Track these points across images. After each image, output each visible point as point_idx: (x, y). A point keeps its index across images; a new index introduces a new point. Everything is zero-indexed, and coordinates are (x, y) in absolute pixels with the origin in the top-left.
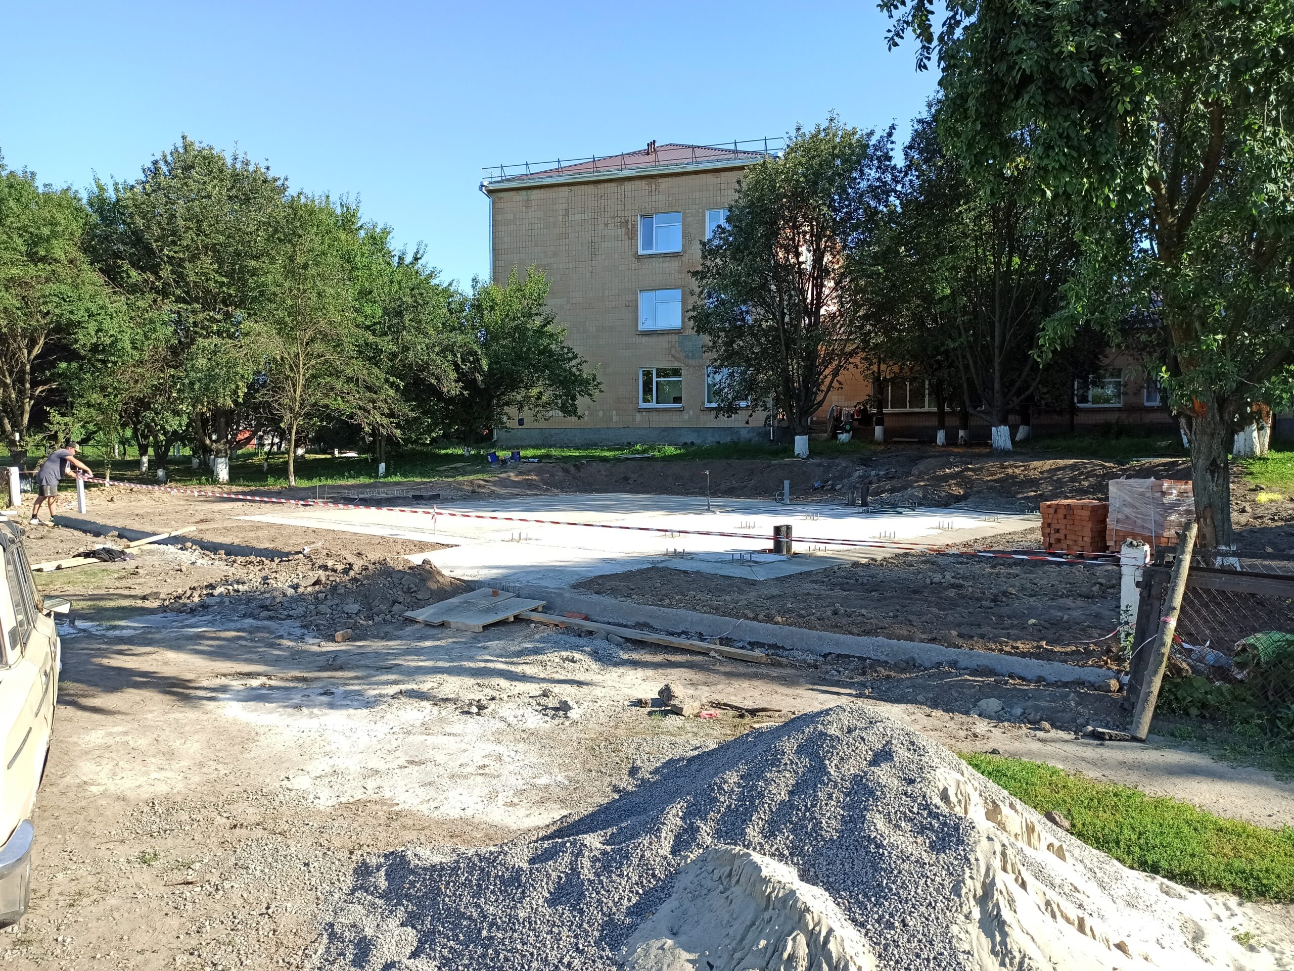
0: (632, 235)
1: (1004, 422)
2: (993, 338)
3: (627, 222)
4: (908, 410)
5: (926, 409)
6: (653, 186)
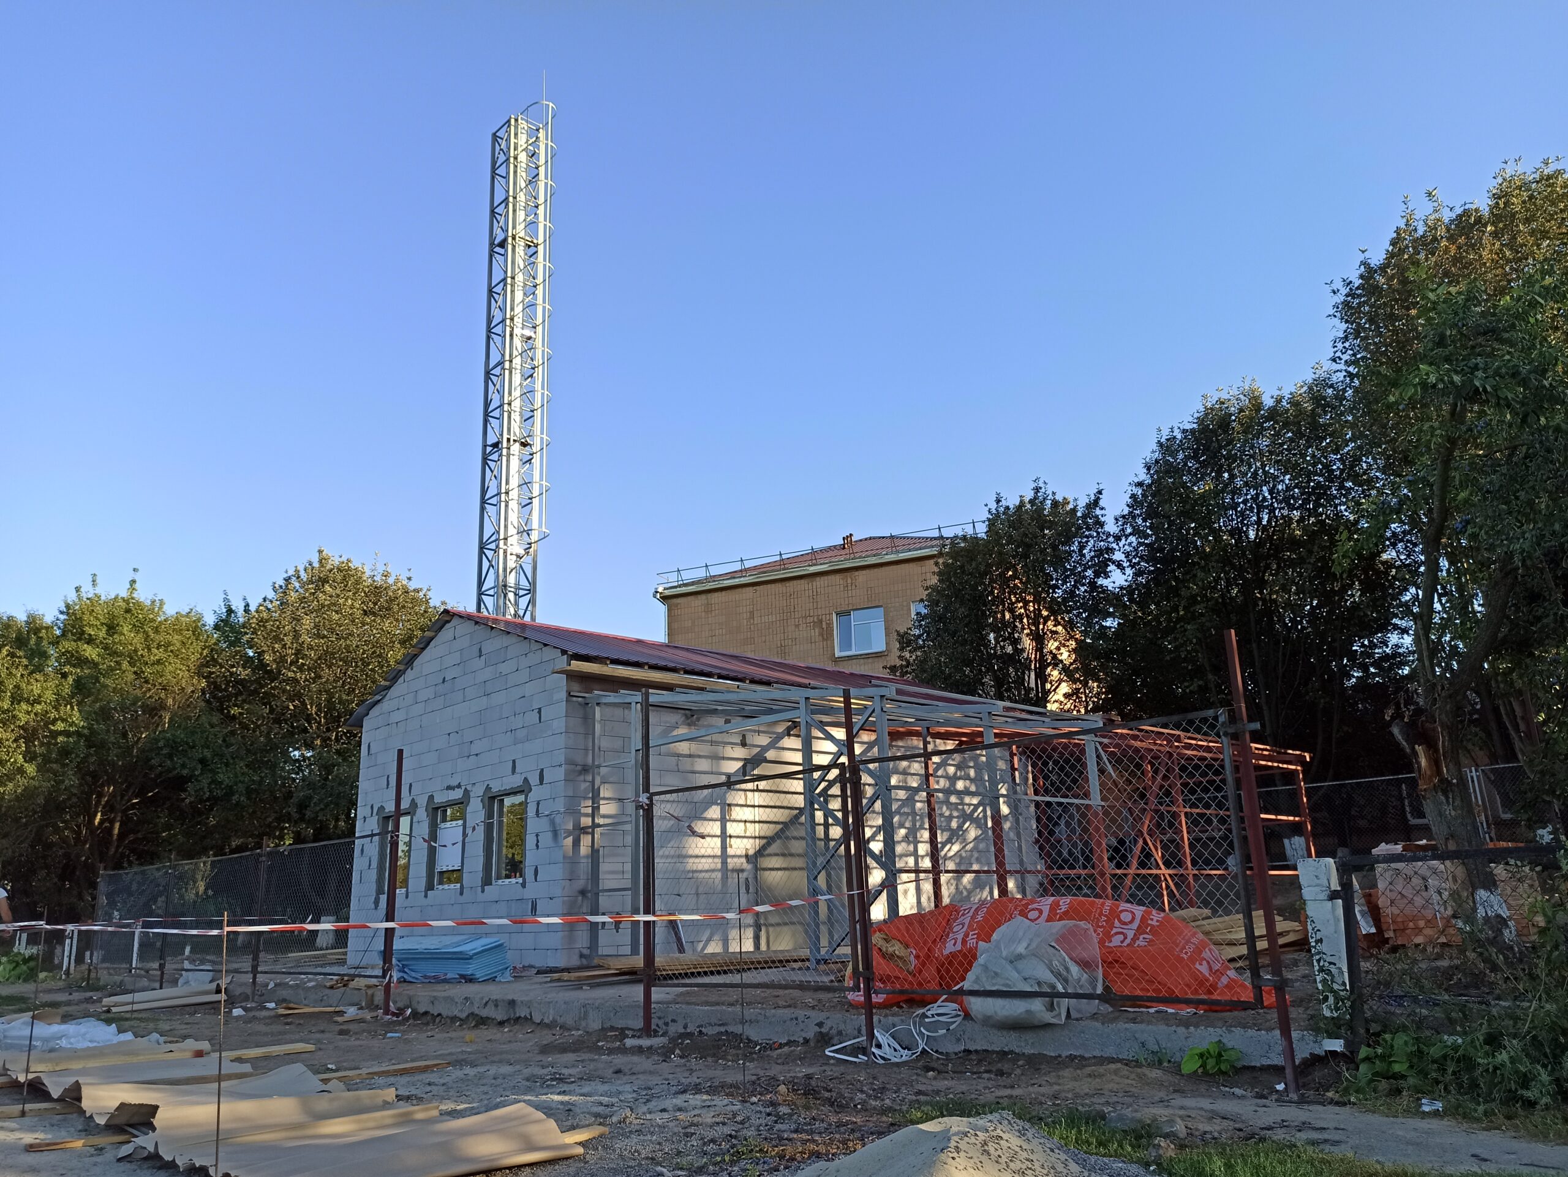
0: (827, 635)
3: (821, 621)
6: (849, 581)
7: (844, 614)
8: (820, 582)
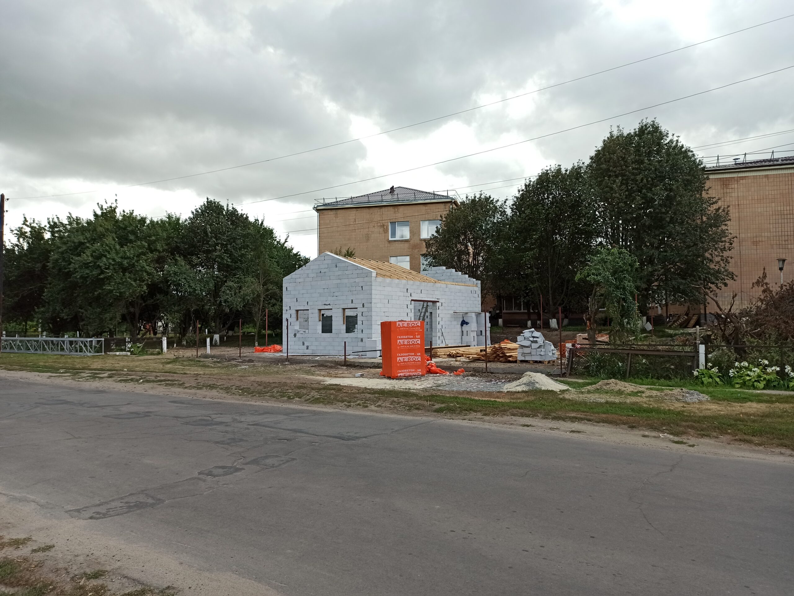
0: (386, 231)
1: (554, 317)
2: (548, 283)
3: (384, 226)
4: (514, 311)
5: (522, 311)
6: (396, 210)
7: (393, 223)
8: (384, 209)
